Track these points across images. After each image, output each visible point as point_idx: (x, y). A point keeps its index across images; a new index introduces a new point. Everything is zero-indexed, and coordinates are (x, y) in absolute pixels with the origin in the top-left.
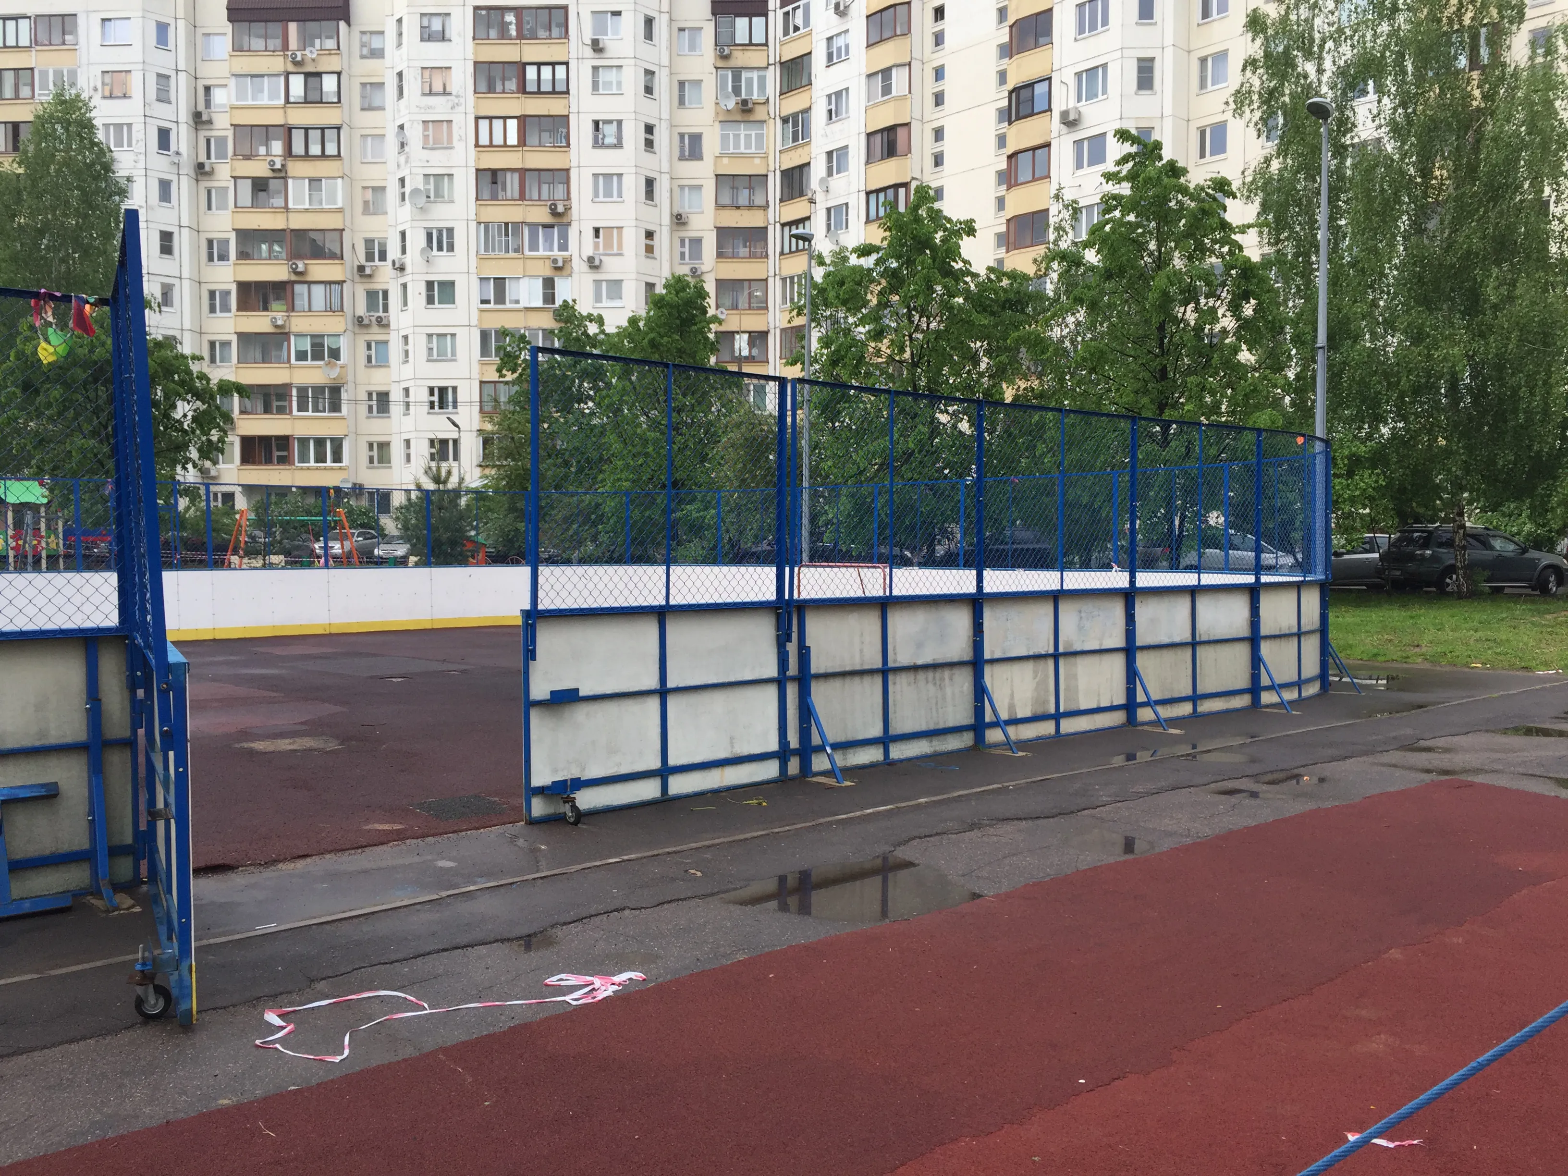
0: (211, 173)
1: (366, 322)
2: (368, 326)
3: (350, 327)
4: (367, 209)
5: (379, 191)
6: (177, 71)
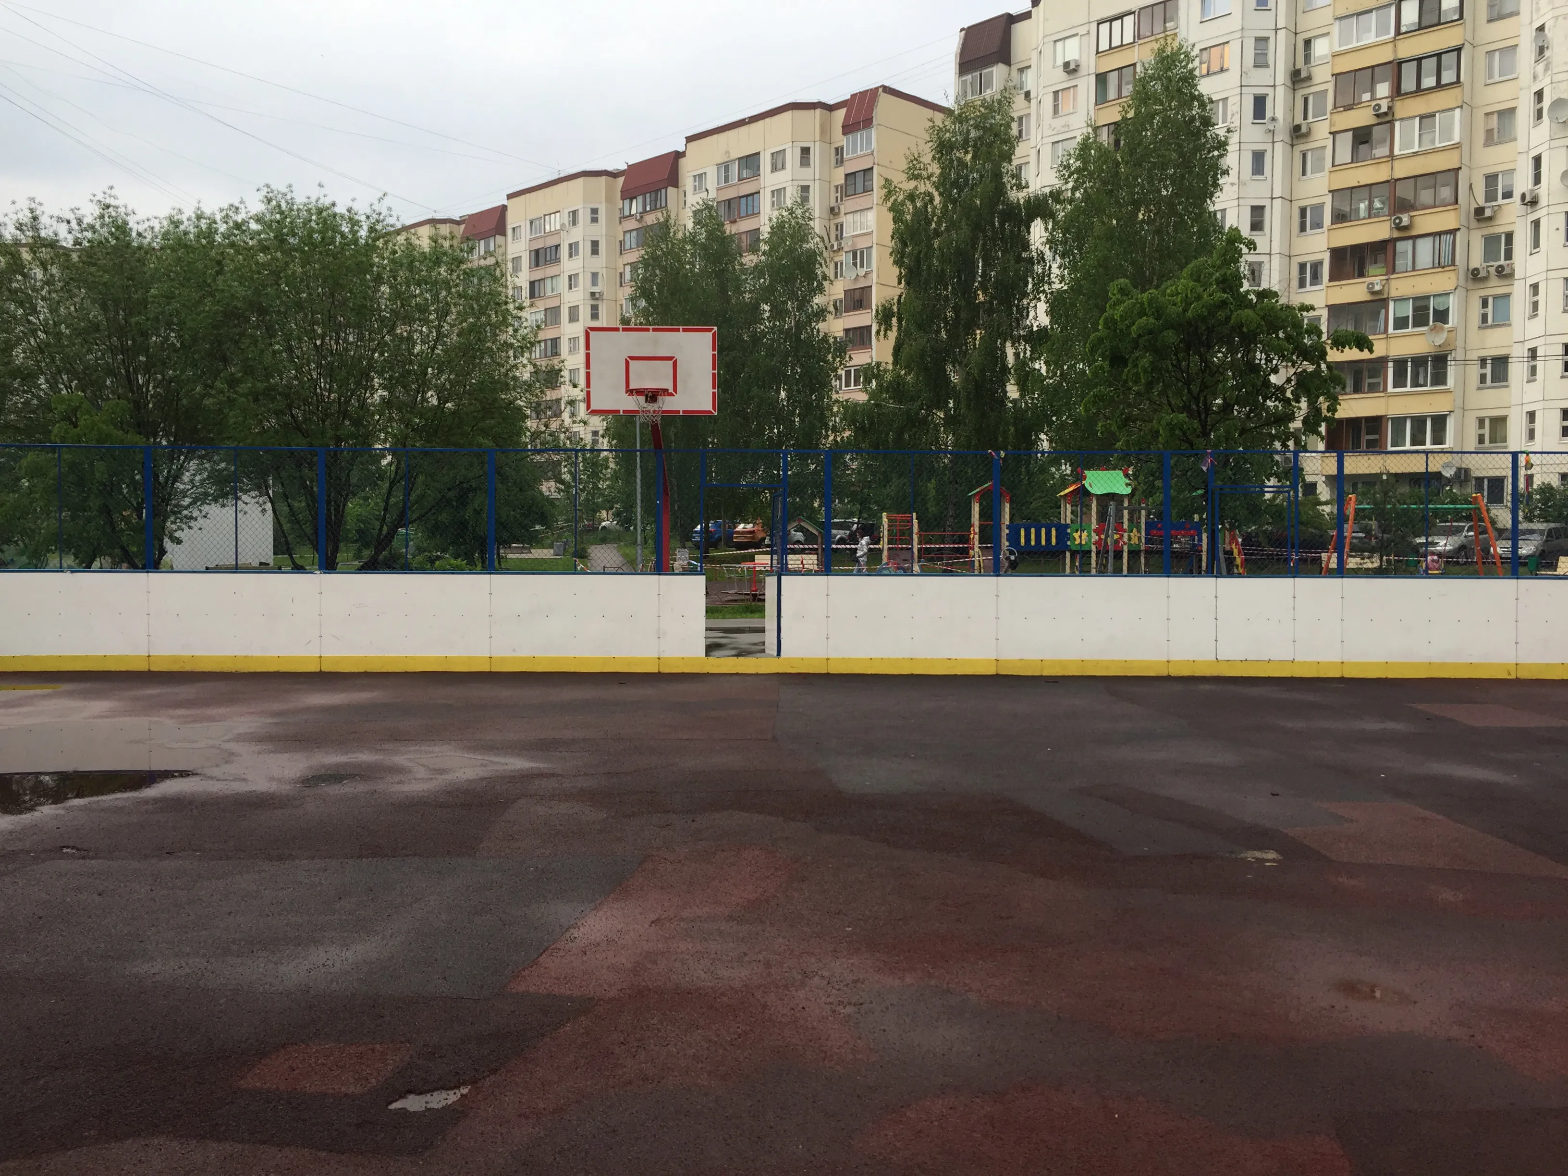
0: (1308, 134)
1: (1483, 274)
2: (1485, 279)
3: (1462, 282)
4: (1490, 139)
5: (1507, 114)
6: (1276, 30)
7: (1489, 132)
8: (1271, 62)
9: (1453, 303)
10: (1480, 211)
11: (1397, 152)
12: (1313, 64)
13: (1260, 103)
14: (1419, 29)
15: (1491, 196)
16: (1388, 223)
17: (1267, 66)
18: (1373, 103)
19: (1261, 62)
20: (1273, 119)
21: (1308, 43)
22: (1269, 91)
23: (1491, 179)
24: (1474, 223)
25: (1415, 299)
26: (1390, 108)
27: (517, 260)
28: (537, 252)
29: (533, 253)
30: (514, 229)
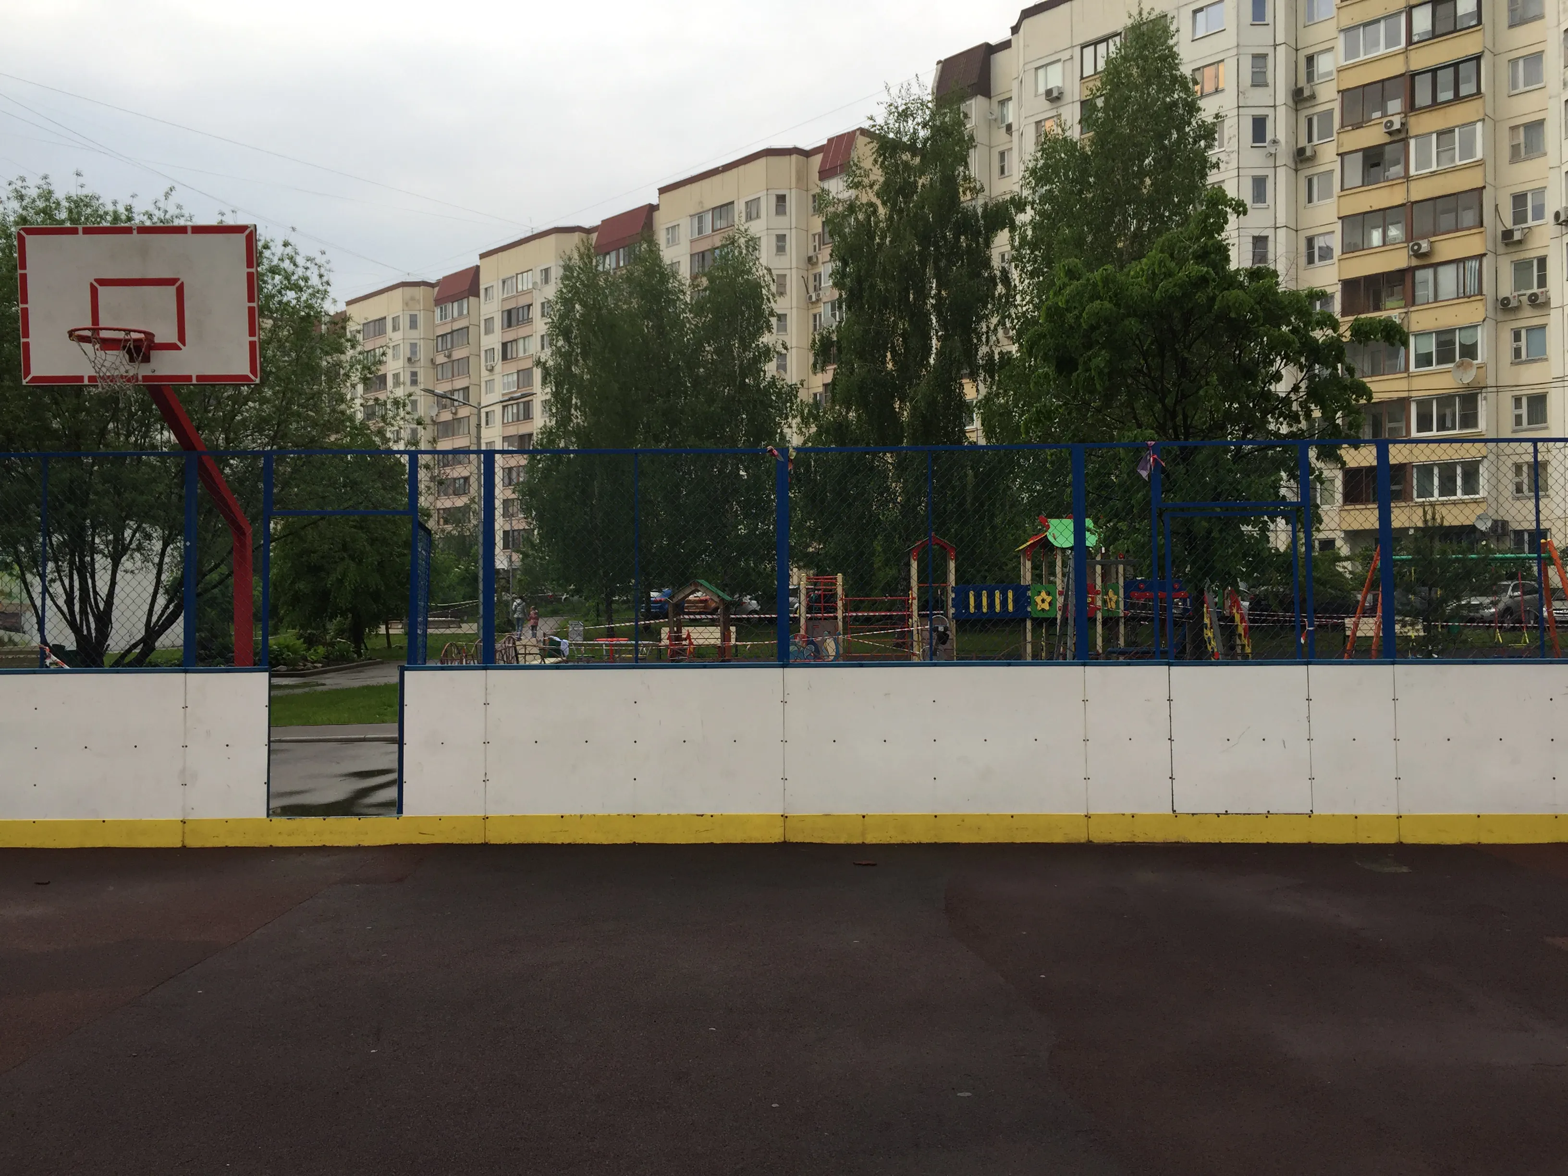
0: (1313, 158)
1: (1514, 303)
2: (1517, 309)
3: (1491, 313)
4: (1516, 155)
5: (1535, 128)
6: (1275, 46)
7: (1515, 148)
8: (1270, 80)
9: (1482, 338)
10: (1507, 235)
11: (1412, 172)
12: (1316, 81)
13: (1259, 126)
14: (1434, 37)
15: (1520, 217)
16: (1406, 250)
17: (1267, 85)
18: (1385, 120)
19: (1259, 80)
20: (1275, 142)
21: (1310, 59)
22: (1270, 112)
23: (1519, 199)
24: (1501, 249)
25: (1439, 333)
26: (1403, 124)
27: (489, 321)
28: (509, 312)
29: (506, 314)
30: (486, 289)
